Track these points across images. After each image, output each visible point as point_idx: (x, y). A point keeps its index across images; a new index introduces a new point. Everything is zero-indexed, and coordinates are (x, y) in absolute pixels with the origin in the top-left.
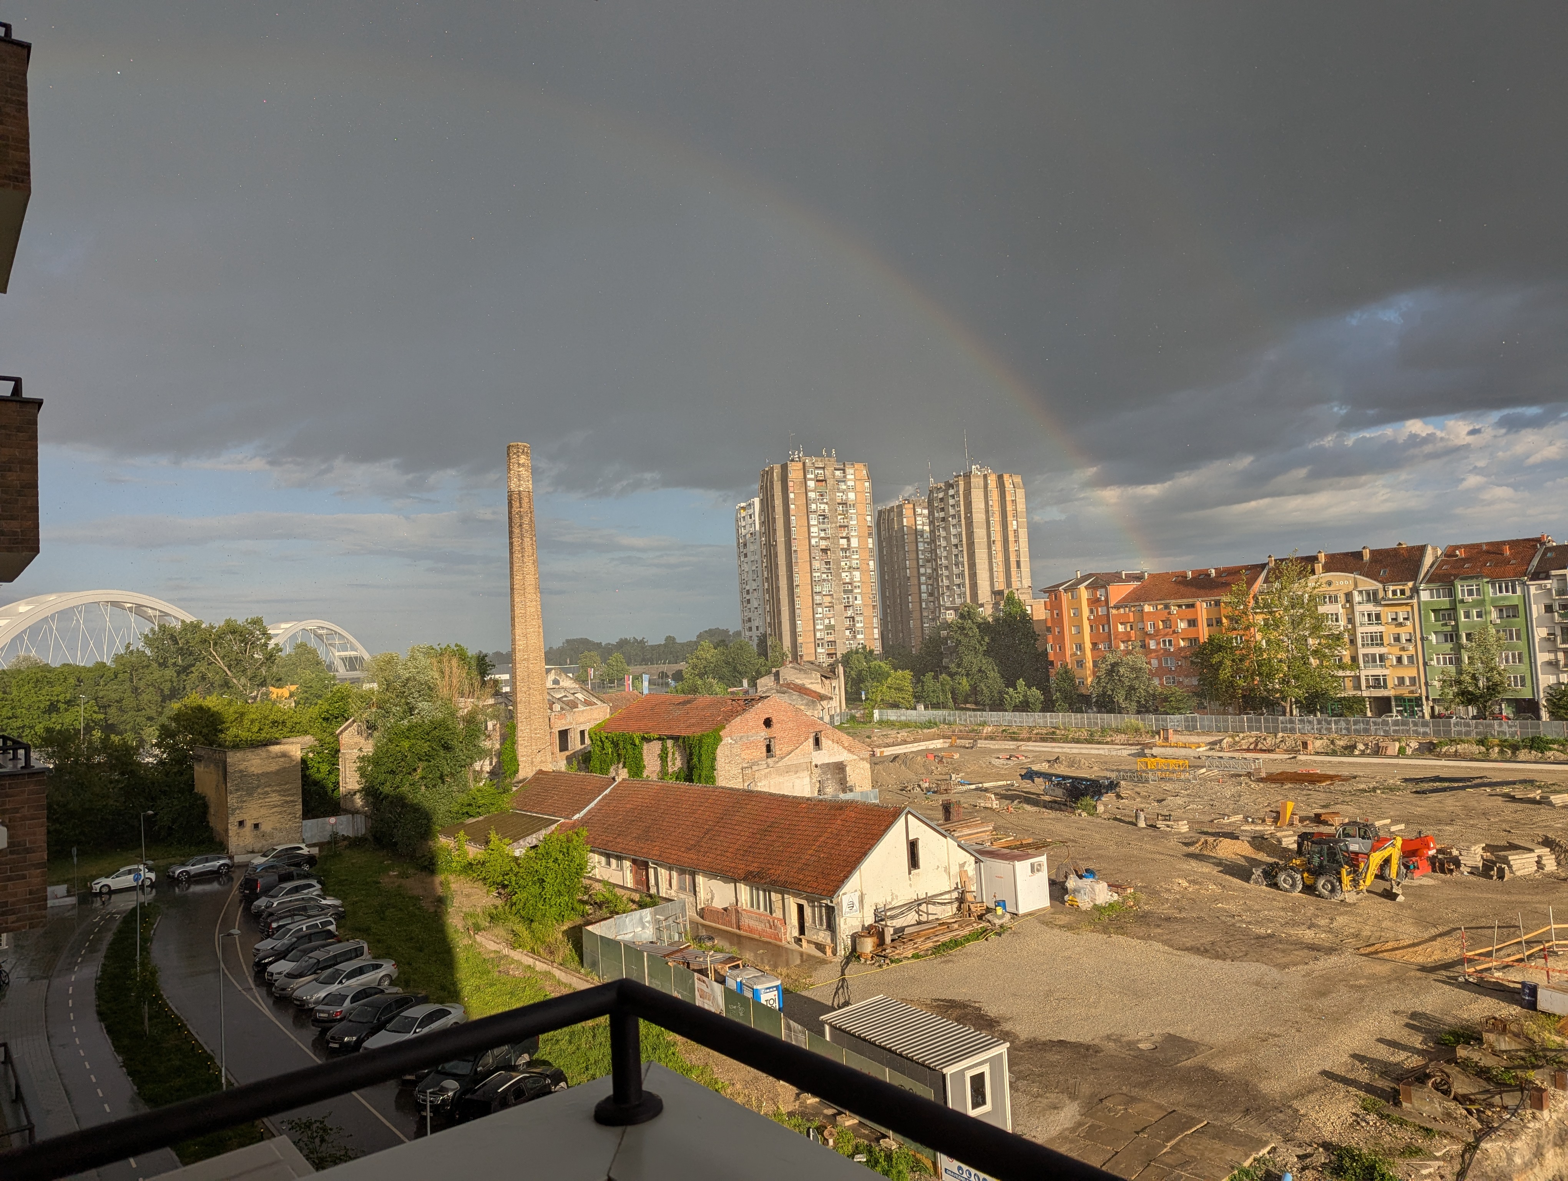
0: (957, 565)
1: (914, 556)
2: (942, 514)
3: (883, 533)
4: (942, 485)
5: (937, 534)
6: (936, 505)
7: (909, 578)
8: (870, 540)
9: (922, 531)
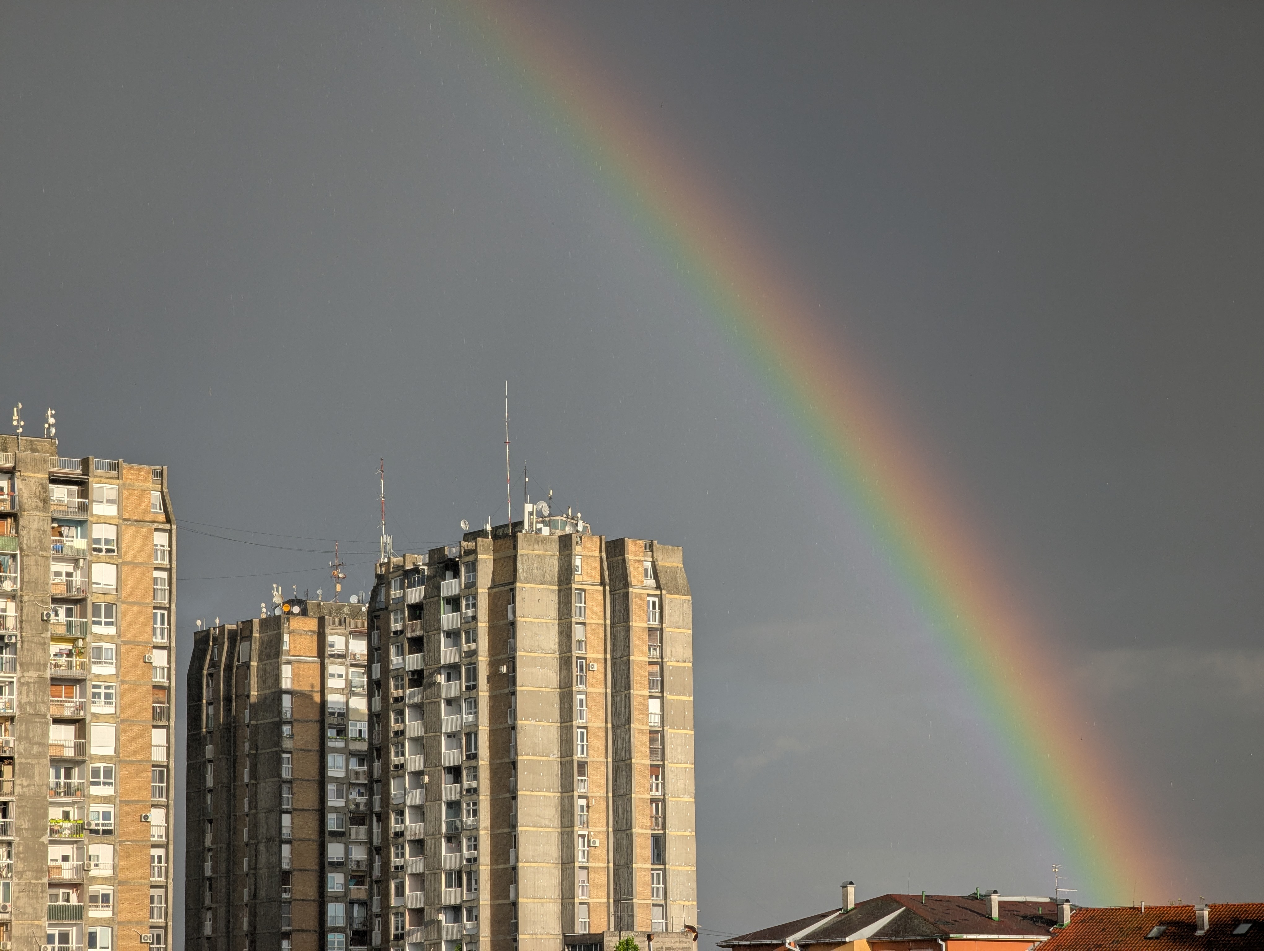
0: (453, 838)
1: (309, 798)
2: (414, 661)
3: (206, 711)
4: (420, 560)
5: (394, 726)
6: (396, 626)
7: (286, 876)
8: (159, 736)
9: (344, 715)
